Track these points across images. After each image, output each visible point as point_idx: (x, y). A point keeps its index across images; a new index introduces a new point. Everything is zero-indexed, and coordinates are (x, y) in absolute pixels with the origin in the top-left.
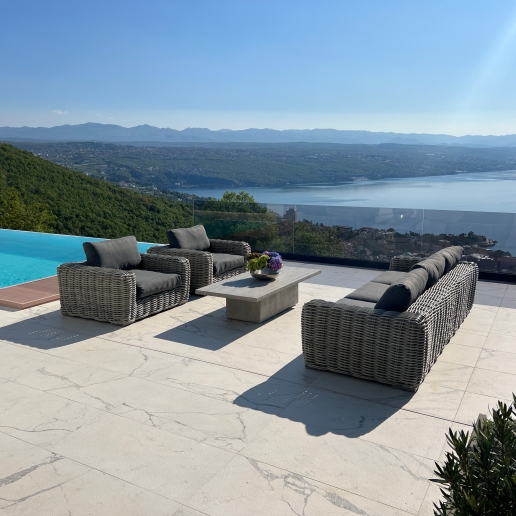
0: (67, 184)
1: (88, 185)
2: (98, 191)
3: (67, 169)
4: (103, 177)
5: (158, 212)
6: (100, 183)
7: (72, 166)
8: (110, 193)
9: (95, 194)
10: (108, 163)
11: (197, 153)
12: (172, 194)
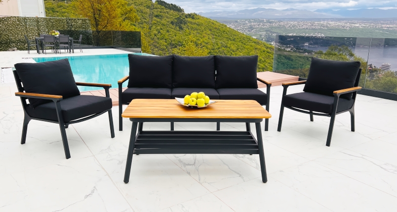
0: (242, 43)
1: (253, 44)
2: (259, 47)
3: (243, 34)
4: (262, 40)
5: (292, 60)
6: (260, 42)
7: (246, 33)
8: (265, 49)
9: (256, 49)
10: (266, 31)
11: (322, 25)
12: (302, 50)
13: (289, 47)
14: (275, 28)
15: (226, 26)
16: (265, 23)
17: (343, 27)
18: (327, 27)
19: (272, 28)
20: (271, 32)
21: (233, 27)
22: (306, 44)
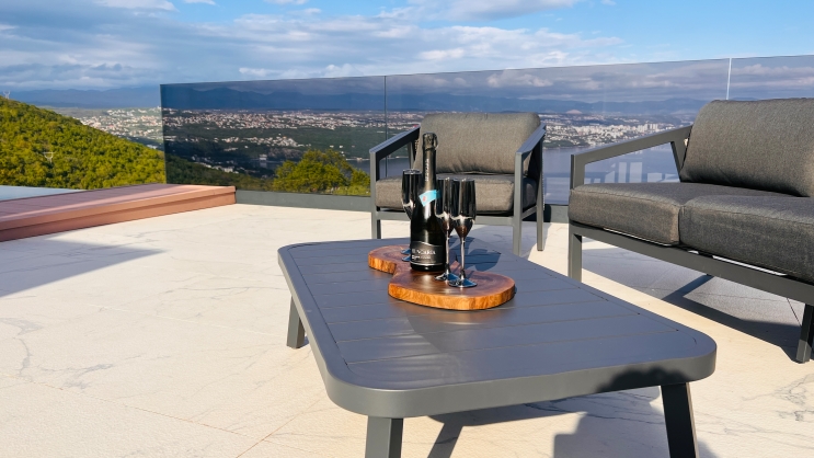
10: (178, 133)
11: (286, 121)
12: (255, 169)
13: (230, 165)
14: (195, 126)
15: (78, 123)
16: (173, 116)
17: (325, 125)
18: (297, 125)
19: (189, 126)
20: (188, 136)
21: (96, 125)
22: (263, 157)
